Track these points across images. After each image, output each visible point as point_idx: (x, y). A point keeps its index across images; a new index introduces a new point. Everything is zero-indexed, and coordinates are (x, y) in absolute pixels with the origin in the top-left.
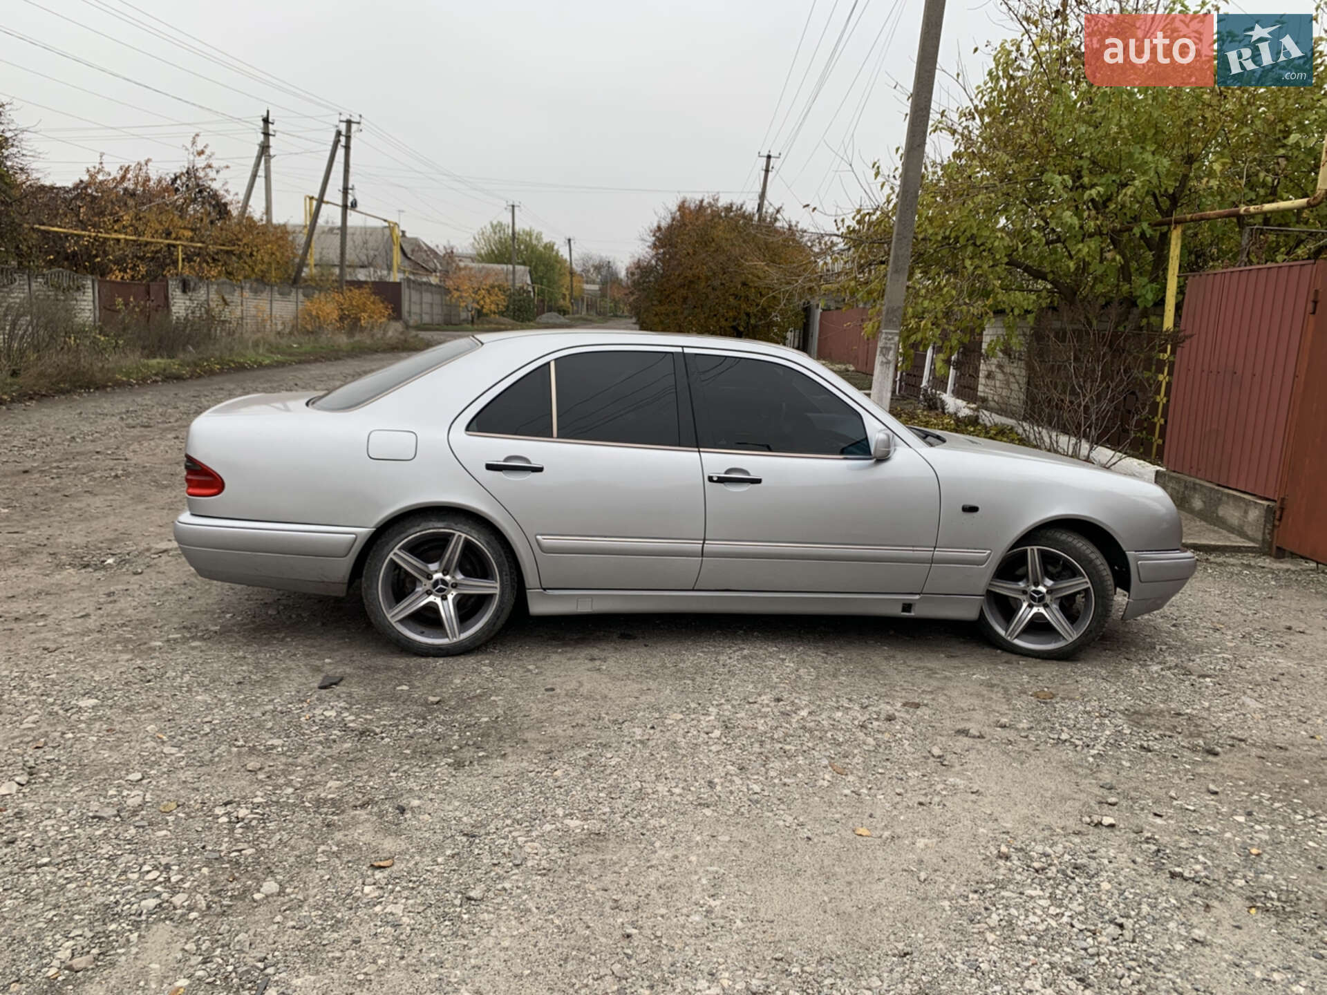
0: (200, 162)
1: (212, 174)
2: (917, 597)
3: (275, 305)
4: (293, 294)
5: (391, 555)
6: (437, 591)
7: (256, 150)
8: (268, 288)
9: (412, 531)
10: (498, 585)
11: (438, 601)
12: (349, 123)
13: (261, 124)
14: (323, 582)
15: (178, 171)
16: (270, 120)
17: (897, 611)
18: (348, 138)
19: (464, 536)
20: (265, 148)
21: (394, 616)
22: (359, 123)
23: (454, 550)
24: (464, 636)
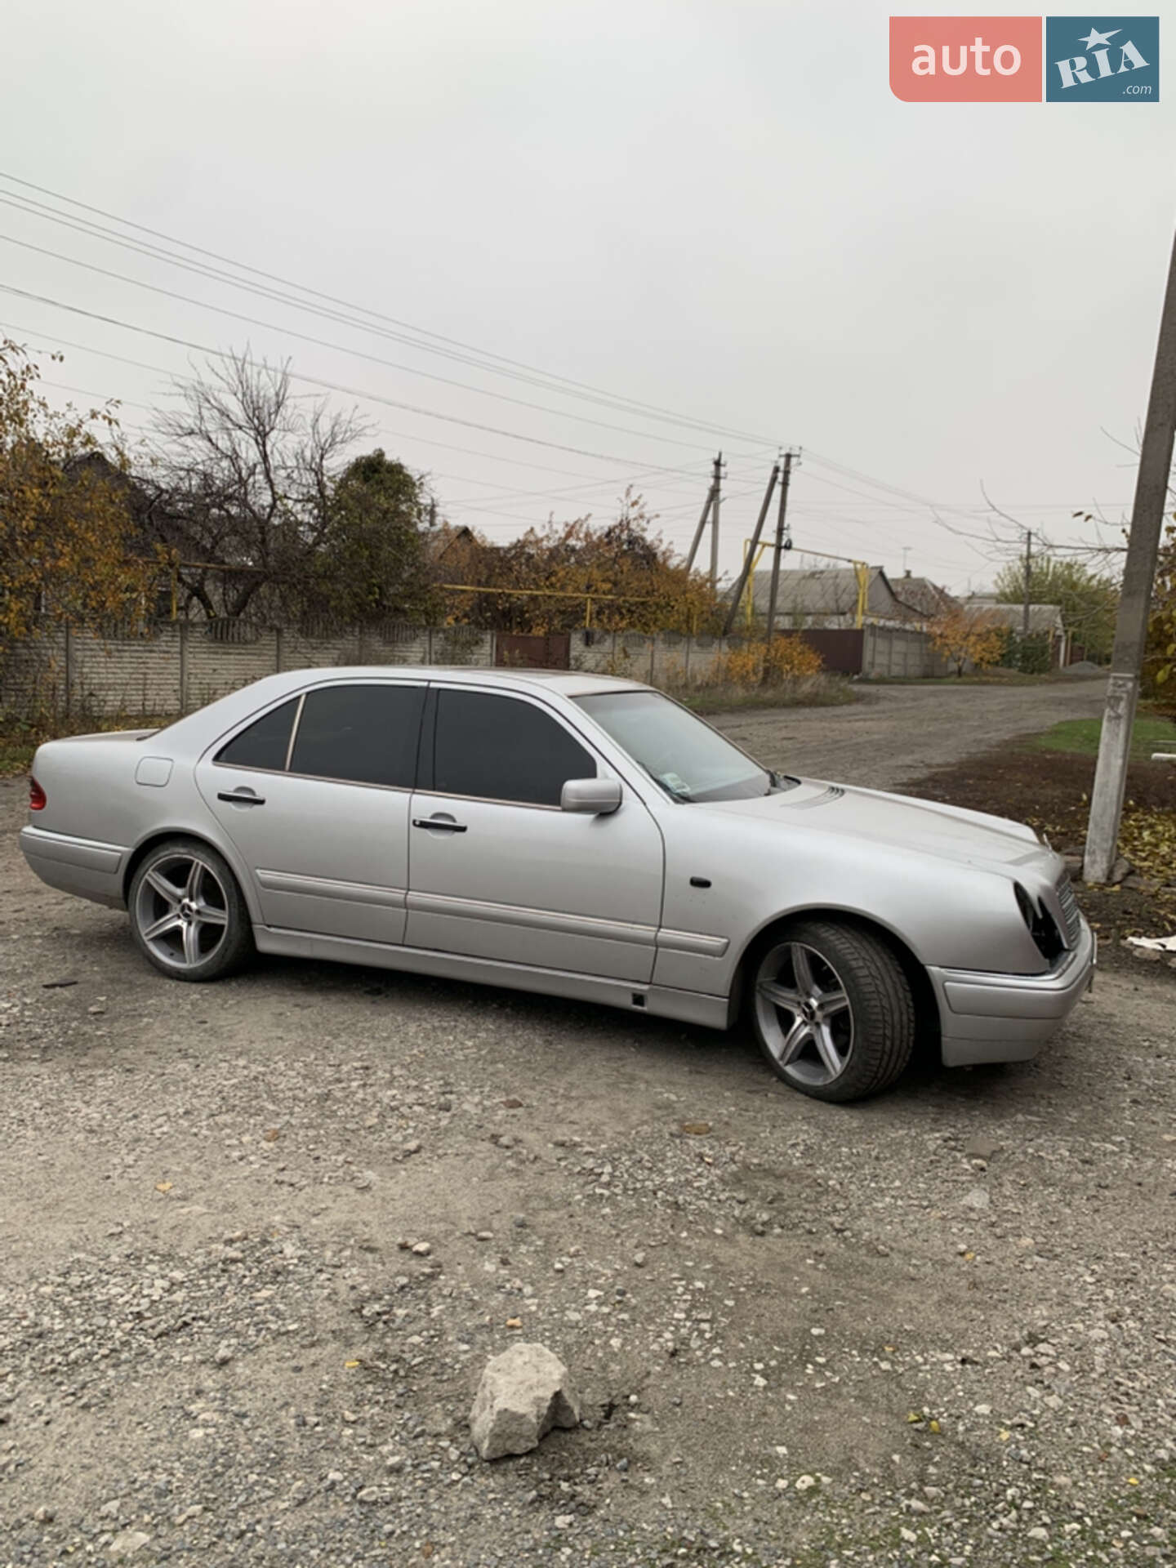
0: (633, 513)
1: (643, 523)
2: (650, 988)
3: (691, 656)
4: (715, 645)
5: (147, 876)
6: (184, 916)
7: (706, 494)
8: (684, 639)
10: (228, 916)
11: (184, 925)
12: (788, 457)
13: (712, 467)
15: (612, 523)
16: (722, 462)
17: (627, 1002)
18: (787, 473)
20: (715, 492)
21: (148, 933)
22: (798, 456)
23: (194, 877)
24: (198, 963)
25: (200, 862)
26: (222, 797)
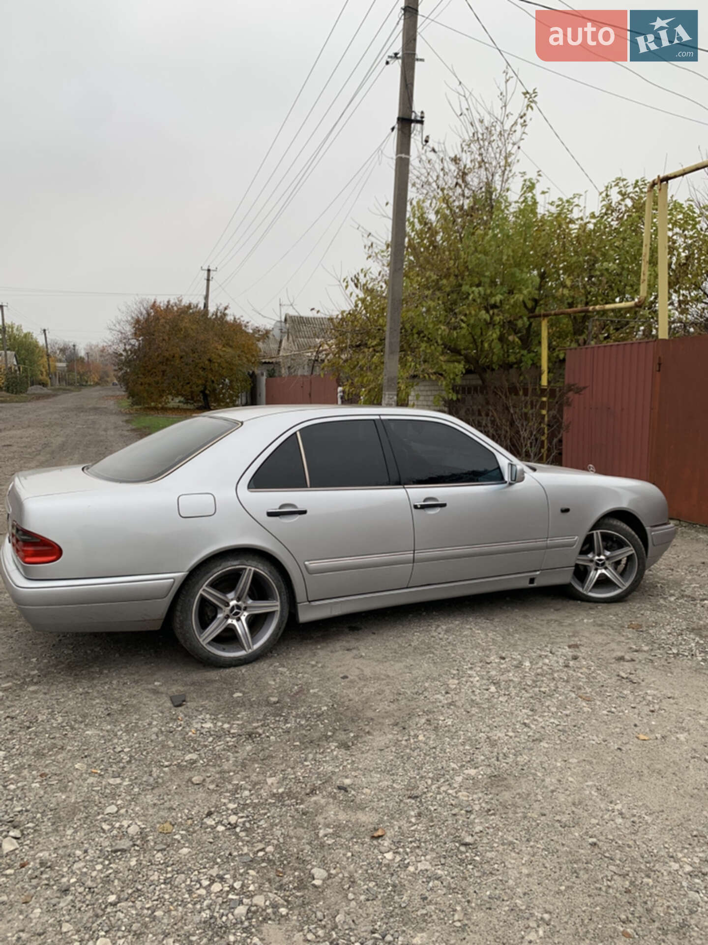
2: (538, 573)
5: (201, 592)
6: (234, 615)
9: (215, 570)
10: (278, 603)
11: (235, 622)
14: (145, 620)
17: (526, 584)
19: (253, 569)
21: (205, 638)
23: (245, 581)
24: (256, 647)
25: (251, 568)
26: (270, 514)
